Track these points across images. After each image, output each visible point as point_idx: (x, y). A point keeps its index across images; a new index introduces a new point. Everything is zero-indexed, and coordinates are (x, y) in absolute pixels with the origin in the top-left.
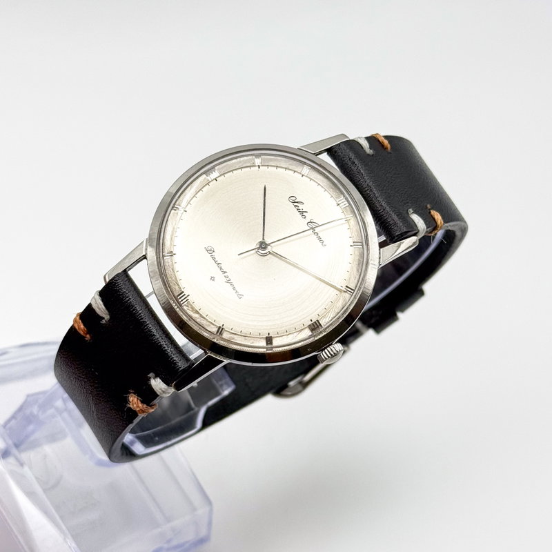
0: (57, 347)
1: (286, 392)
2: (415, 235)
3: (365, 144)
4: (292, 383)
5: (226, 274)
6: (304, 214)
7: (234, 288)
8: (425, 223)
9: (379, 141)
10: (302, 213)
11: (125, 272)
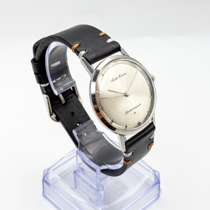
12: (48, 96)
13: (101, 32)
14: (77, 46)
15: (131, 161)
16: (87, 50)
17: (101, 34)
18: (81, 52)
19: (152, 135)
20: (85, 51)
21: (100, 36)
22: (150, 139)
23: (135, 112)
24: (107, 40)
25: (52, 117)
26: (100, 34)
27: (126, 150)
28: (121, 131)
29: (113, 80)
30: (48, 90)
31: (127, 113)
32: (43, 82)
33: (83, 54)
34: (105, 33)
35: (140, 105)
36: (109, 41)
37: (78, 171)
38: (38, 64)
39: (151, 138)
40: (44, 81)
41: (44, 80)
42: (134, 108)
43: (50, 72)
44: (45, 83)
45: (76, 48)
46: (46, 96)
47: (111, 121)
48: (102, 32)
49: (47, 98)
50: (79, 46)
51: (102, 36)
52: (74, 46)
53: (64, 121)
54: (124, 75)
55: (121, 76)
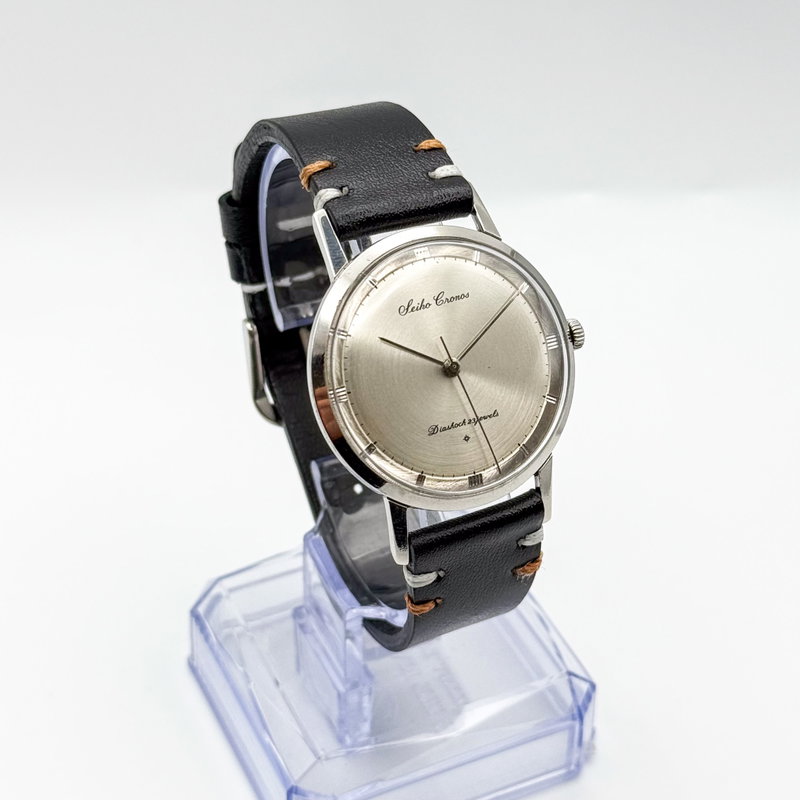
12: (255, 327)
13: (431, 137)
14: (320, 167)
15: (431, 605)
16: (345, 189)
17: (425, 144)
18: (322, 192)
19: (531, 535)
20: (341, 189)
21: (416, 151)
22: (524, 547)
23: (466, 437)
24: (434, 169)
25: (258, 401)
26: (422, 144)
27: (410, 560)
28: (397, 490)
29: (408, 308)
30: (259, 308)
31: (434, 431)
32: (246, 276)
33: (329, 198)
34: (443, 143)
35: (495, 414)
36: (442, 172)
37: (308, 612)
38: (234, 212)
39: (527, 543)
40: (248, 273)
41: (251, 270)
42: (467, 421)
43: (269, 246)
44: (253, 282)
45: (315, 173)
46: (249, 326)
47: (364, 447)
48: (433, 138)
49: (251, 334)
50: (325, 169)
51: (425, 150)
52: (308, 167)
53: (295, 424)
54: (458, 298)
55: (444, 298)
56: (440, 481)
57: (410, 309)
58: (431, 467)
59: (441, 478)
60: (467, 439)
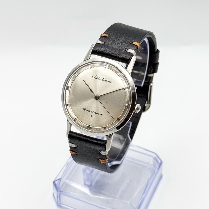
0: (73, 160)
1: (146, 108)
2: (133, 55)
3: (100, 42)
4: (146, 105)
5: (94, 112)
6: (99, 78)
7: (99, 114)
8: (133, 49)
9: (103, 36)
10: (98, 79)
11: (70, 131)
16: (103, 43)
22: (101, 154)
31: (85, 109)
35: (102, 115)
54: (108, 81)
55: (105, 80)
56: (80, 122)
57: (95, 78)
58: (80, 118)
59: (81, 122)
60: (91, 116)
